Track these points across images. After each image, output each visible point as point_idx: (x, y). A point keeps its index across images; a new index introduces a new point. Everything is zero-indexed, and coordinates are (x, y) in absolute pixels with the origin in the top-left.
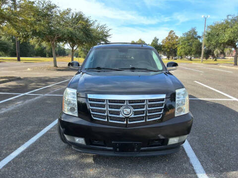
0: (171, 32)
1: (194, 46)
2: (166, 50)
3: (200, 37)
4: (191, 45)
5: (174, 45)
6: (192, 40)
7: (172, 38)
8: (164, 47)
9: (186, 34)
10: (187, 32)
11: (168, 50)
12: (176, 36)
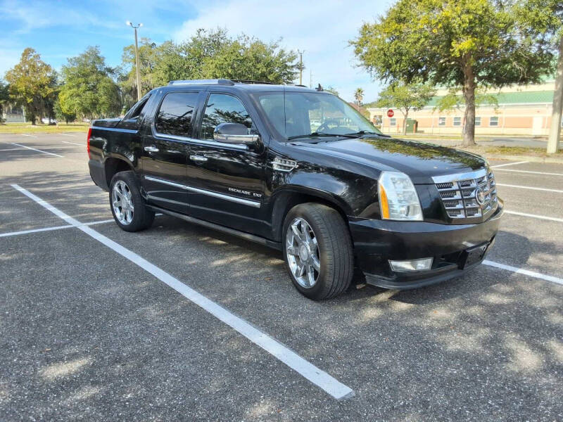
0: (27, 52)
1: (101, 92)
2: (24, 100)
3: (111, 71)
4: (94, 89)
5: (42, 86)
6: (94, 77)
7: (36, 70)
8: (15, 92)
9: (77, 60)
10: (77, 56)
11: (29, 100)
12: (44, 64)
